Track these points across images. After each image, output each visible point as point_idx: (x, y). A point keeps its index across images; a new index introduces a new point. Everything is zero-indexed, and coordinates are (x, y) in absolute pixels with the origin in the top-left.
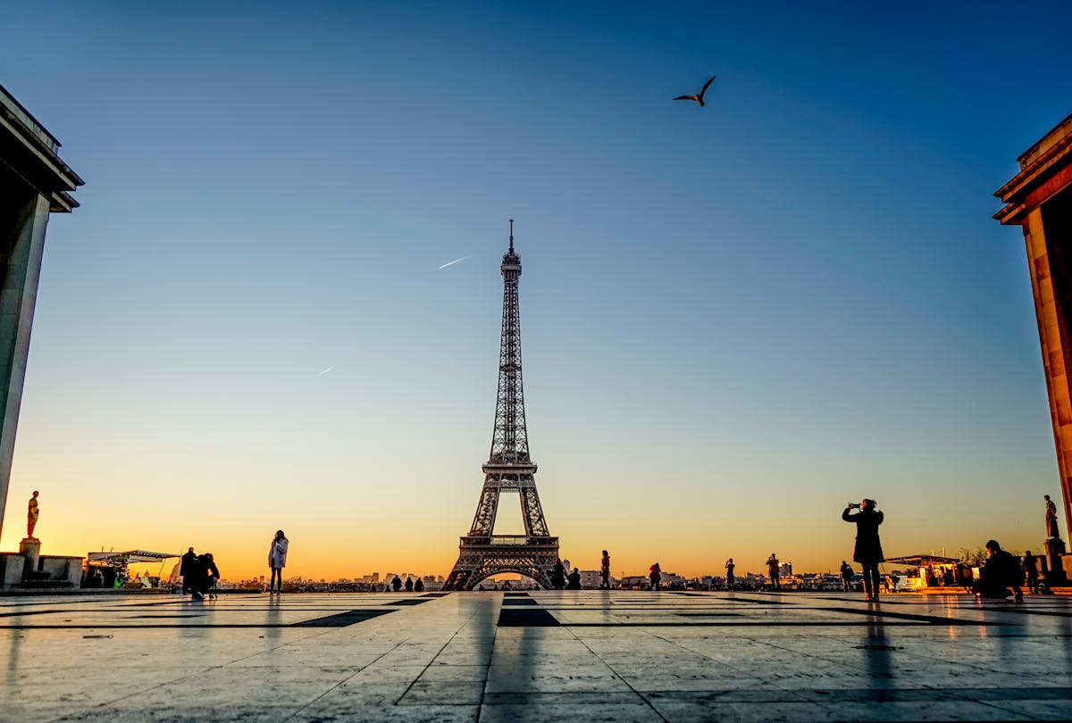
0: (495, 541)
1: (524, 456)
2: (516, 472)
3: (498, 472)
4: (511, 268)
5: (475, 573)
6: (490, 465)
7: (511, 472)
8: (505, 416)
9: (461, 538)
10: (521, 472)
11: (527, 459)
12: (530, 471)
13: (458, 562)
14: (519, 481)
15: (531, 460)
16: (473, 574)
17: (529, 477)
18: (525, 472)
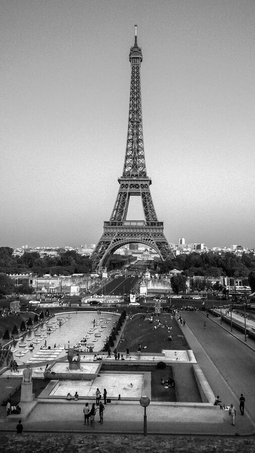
0: (126, 224)
1: (144, 174)
2: (138, 183)
3: (127, 183)
4: (135, 55)
5: (113, 243)
6: (122, 179)
7: (135, 183)
8: (132, 150)
9: (105, 222)
10: (141, 183)
11: (145, 176)
12: (146, 183)
13: (103, 236)
14: (140, 188)
15: (147, 175)
16: (111, 243)
17: (146, 186)
18: (144, 183)
